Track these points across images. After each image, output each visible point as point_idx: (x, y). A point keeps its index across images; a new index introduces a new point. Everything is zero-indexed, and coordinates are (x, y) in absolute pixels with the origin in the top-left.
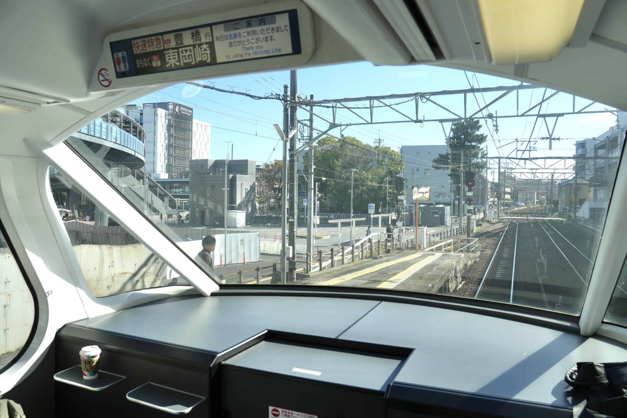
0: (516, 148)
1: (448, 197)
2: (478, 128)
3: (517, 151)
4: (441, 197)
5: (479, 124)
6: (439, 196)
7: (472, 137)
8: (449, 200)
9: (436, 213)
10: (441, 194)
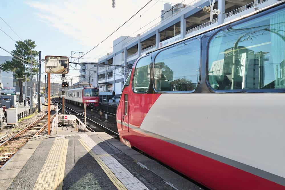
0: (71, 56)
1: (11, 89)
2: (34, 47)
3: (71, 58)
4: (6, 90)
5: (34, 44)
6: (5, 89)
7: (30, 52)
8: (12, 92)
9: (7, 100)
10: (6, 88)
